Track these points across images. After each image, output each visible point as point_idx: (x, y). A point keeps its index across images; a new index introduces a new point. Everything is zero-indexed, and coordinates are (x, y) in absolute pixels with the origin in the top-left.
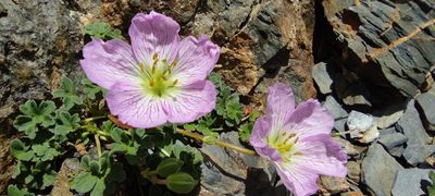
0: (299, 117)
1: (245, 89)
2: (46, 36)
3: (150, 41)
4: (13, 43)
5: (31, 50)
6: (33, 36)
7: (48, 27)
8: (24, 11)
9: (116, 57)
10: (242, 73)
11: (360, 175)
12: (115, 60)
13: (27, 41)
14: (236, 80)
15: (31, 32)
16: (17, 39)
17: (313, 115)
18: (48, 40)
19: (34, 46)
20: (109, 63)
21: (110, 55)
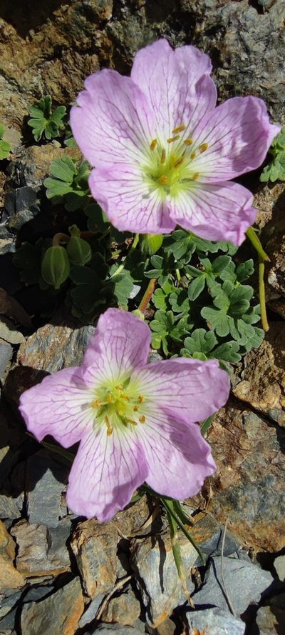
0: (181, 436)
1: (245, 391)
2: (251, 75)
3: (234, 144)
4: (224, 34)
5: (222, 58)
6: (244, 56)
7: (266, 75)
8: (276, 34)
9: (193, 100)
10: (272, 380)
11: (113, 622)
12: (188, 99)
13: (232, 49)
14: (258, 375)
15: (247, 50)
16: (231, 35)
17: (190, 466)
18: (247, 80)
19: (229, 61)
20: (183, 92)
21: (193, 90)
